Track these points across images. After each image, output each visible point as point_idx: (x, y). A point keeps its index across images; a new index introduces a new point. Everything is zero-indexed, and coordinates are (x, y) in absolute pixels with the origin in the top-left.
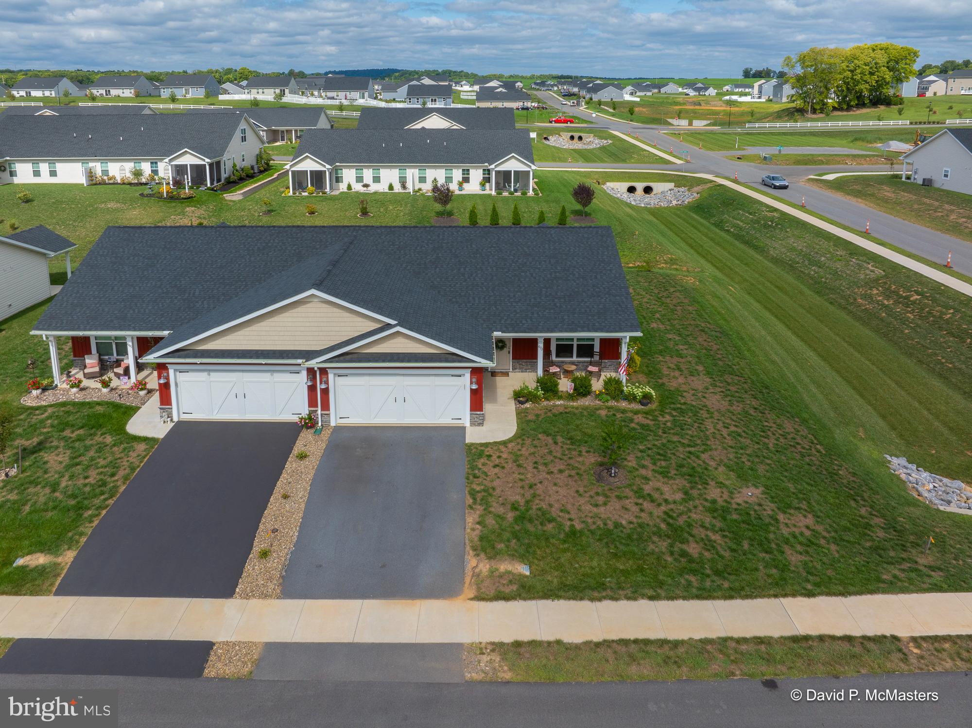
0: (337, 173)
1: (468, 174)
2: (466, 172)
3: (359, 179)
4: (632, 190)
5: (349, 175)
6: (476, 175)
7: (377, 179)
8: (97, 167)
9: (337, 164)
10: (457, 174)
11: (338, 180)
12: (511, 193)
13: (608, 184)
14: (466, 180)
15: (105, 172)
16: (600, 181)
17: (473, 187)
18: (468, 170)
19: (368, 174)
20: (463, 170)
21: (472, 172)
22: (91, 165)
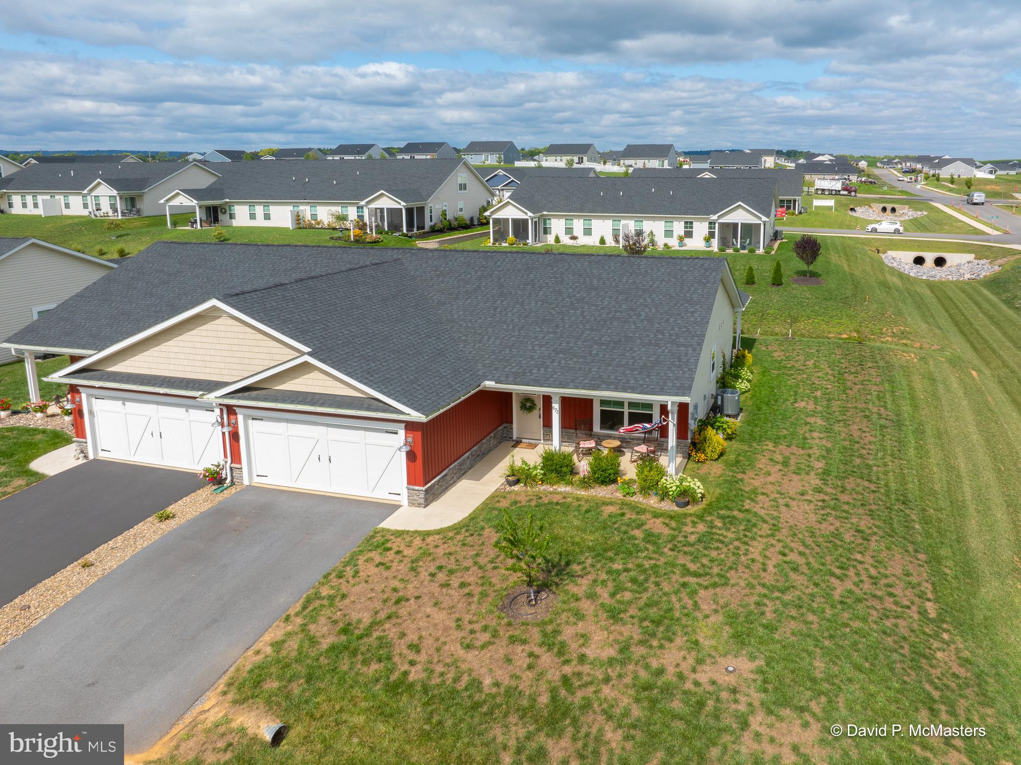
0: (545, 224)
1: (692, 227)
2: (689, 224)
3: (569, 231)
4: (919, 261)
5: (557, 226)
6: (701, 228)
7: (588, 232)
8: (306, 211)
9: (545, 213)
10: (679, 228)
11: (546, 231)
12: (737, 250)
13: (890, 253)
14: (689, 234)
15: (314, 216)
16: (880, 249)
17: (696, 243)
18: (691, 223)
19: (578, 225)
20: (686, 223)
21: (696, 225)
22: (302, 208)
